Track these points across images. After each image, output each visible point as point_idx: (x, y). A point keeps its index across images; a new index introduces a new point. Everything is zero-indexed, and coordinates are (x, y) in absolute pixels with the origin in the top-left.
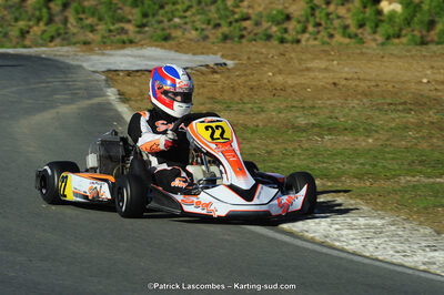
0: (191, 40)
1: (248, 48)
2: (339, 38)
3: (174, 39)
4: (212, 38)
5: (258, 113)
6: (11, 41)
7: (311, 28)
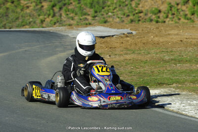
1: (142, 25)
2: (183, 20)
3: (109, 22)
4: (126, 21)
5: (147, 54)
6: (37, 25)
7: (170, 16)
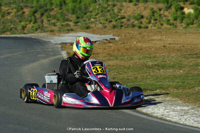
0: (99, 28)
1: (125, 31)
2: (165, 25)
3: (91, 28)
4: (108, 27)
6: (18, 31)
7: (153, 21)
